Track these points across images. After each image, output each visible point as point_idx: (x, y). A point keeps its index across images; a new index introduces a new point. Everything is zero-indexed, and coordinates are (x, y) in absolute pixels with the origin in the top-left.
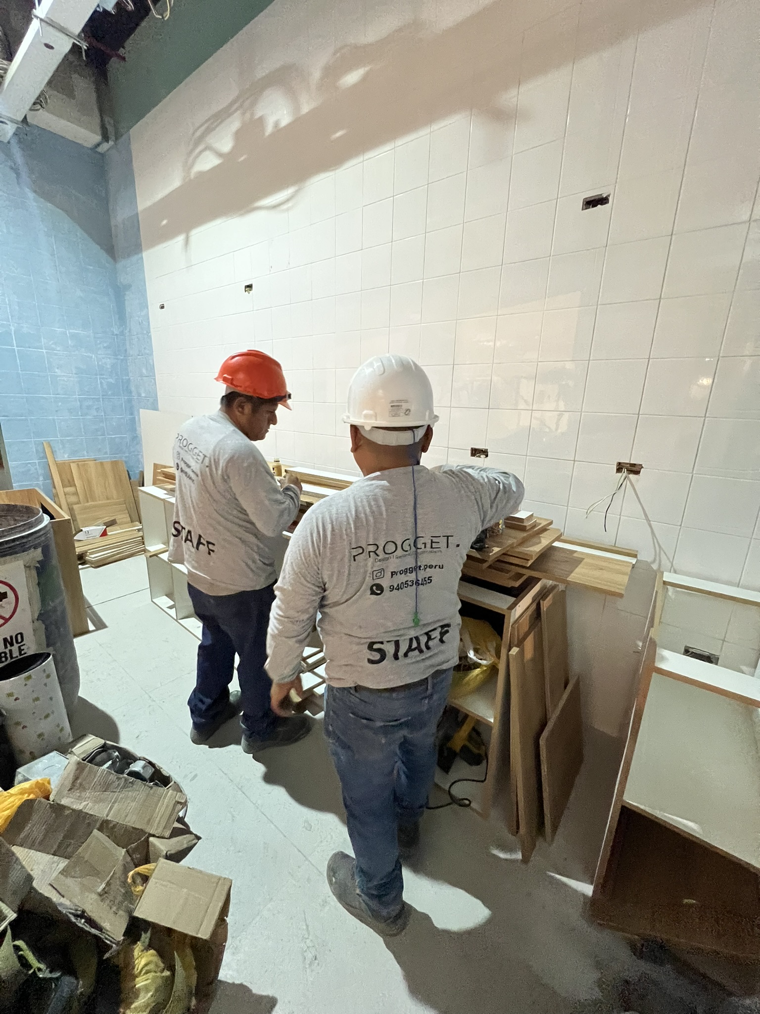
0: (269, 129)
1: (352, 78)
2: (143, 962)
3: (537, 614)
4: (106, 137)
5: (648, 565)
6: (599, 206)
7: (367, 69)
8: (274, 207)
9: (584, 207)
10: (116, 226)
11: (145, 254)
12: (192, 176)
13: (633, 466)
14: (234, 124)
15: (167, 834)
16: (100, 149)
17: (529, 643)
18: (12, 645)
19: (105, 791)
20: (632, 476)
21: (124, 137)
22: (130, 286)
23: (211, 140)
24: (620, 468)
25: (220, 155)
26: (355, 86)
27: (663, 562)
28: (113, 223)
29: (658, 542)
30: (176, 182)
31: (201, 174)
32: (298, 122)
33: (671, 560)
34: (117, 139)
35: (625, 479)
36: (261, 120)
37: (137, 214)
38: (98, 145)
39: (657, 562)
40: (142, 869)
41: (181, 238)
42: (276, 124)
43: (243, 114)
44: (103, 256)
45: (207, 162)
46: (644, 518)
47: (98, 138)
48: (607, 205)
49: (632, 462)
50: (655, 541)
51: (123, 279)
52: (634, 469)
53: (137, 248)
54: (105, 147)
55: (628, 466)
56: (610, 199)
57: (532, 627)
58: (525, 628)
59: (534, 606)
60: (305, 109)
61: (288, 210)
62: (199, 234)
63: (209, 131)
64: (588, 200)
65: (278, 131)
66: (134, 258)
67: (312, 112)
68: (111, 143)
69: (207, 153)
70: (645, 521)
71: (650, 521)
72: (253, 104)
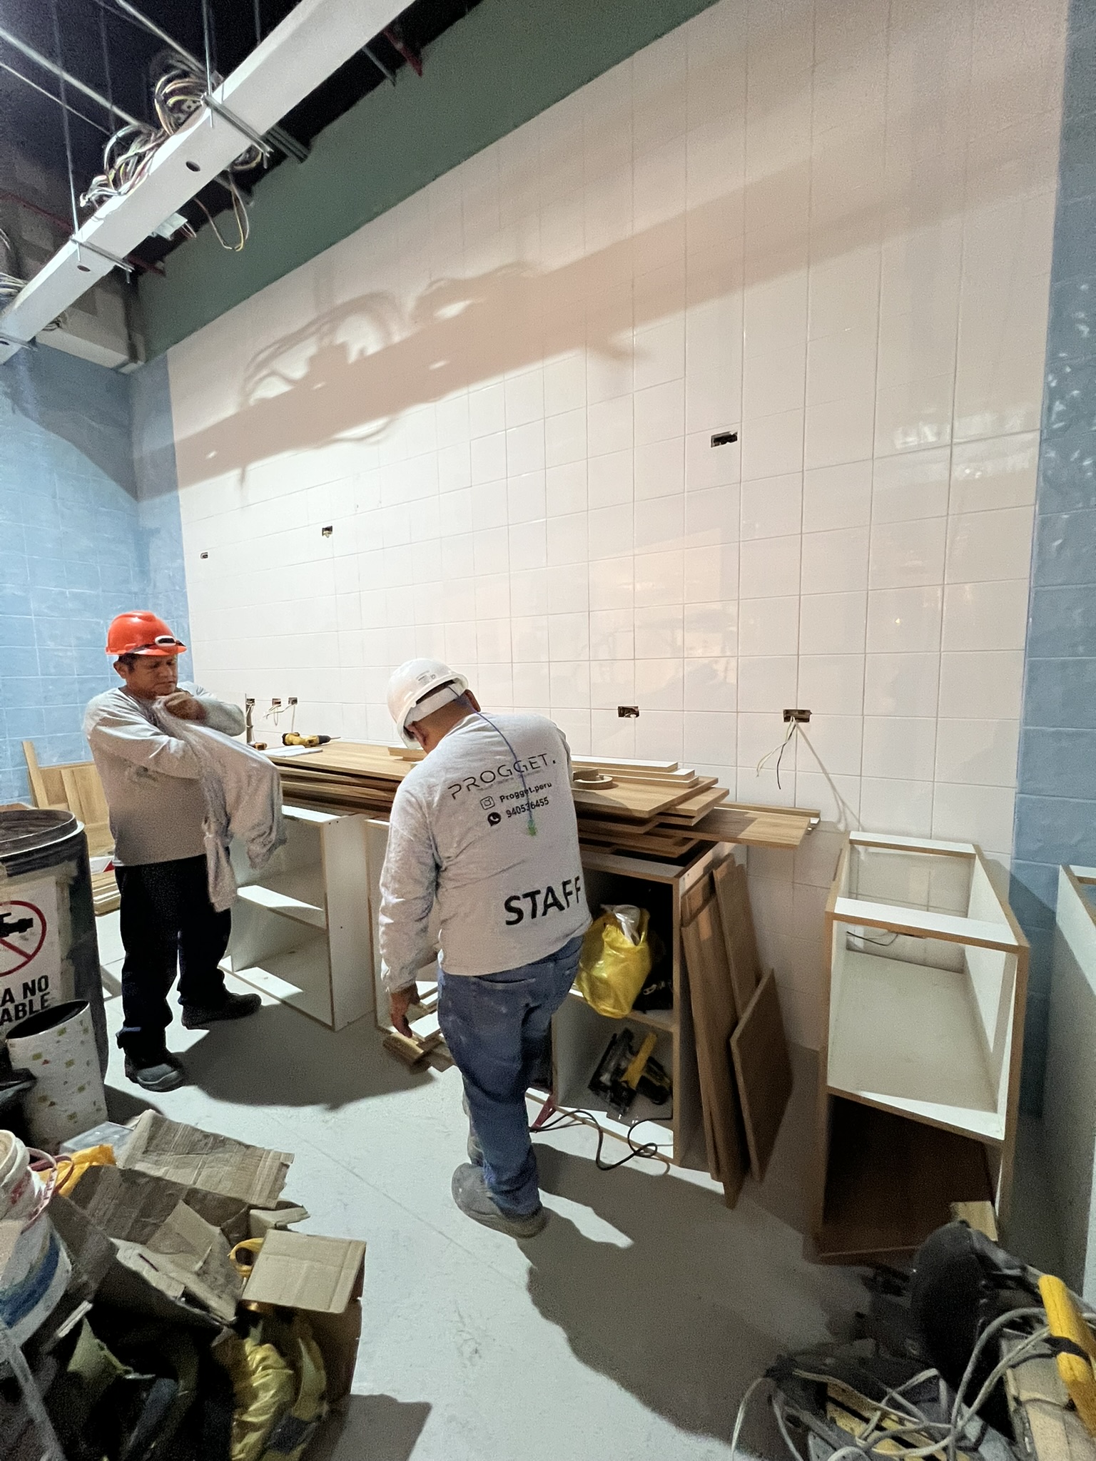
0: (353, 356)
1: (452, 310)
2: (258, 1357)
3: (710, 887)
4: (134, 356)
5: (834, 825)
6: (728, 443)
7: (468, 302)
8: (360, 439)
9: (714, 444)
10: (141, 459)
11: (182, 493)
12: (252, 401)
13: (802, 714)
14: (310, 348)
15: (273, 1205)
16: (125, 370)
17: (704, 918)
18: (33, 993)
19: (188, 1153)
20: (802, 725)
21: (160, 357)
22: (157, 531)
23: (279, 365)
24: (788, 715)
25: (288, 380)
26: (457, 317)
27: (849, 820)
28: (136, 455)
29: (840, 797)
30: (228, 409)
31: (264, 402)
32: (389, 351)
33: (858, 817)
34: (147, 361)
35: (794, 728)
36: (343, 348)
37: (173, 446)
38: (123, 365)
39: (843, 821)
40: (245, 1244)
41: (234, 474)
42: (362, 352)
43: (321, 339)
44: (123, 496)
45: (273, 389)
46: (821, 771)
47: (122, 357)
48: (735, 442)
49: (800, 708)
50: (837, 796)
51: (149, 523)
52: (803, 716)
53: (171, 485)
54: (132, 367)
55: (797, 713)
56: (738, 436)
57: (706, 901)
58: (698, 901)
59: (706, 878)
60: (397, 338)
61: (378, 442)
62: (258, 469)
63: (274, 356)
64: (716, 437)
65: (363, 358)
66: (166, 497)
67: (404, 343)
68: (140, 363)
69: (273, 379)
70: (823, 774)
71: (828, 774)
72: (333, 330)
